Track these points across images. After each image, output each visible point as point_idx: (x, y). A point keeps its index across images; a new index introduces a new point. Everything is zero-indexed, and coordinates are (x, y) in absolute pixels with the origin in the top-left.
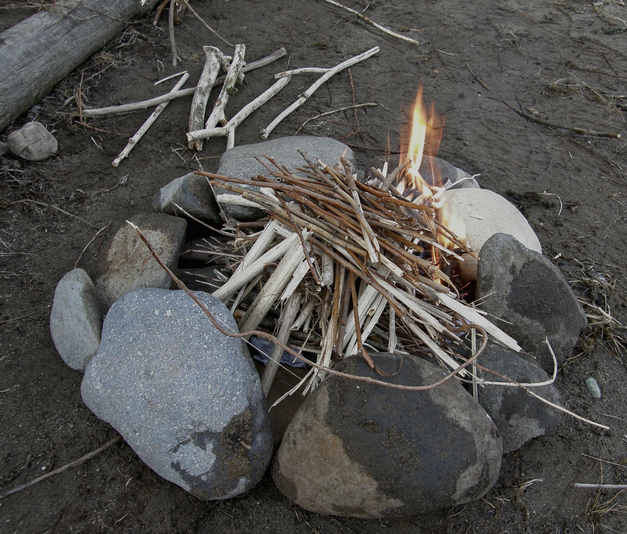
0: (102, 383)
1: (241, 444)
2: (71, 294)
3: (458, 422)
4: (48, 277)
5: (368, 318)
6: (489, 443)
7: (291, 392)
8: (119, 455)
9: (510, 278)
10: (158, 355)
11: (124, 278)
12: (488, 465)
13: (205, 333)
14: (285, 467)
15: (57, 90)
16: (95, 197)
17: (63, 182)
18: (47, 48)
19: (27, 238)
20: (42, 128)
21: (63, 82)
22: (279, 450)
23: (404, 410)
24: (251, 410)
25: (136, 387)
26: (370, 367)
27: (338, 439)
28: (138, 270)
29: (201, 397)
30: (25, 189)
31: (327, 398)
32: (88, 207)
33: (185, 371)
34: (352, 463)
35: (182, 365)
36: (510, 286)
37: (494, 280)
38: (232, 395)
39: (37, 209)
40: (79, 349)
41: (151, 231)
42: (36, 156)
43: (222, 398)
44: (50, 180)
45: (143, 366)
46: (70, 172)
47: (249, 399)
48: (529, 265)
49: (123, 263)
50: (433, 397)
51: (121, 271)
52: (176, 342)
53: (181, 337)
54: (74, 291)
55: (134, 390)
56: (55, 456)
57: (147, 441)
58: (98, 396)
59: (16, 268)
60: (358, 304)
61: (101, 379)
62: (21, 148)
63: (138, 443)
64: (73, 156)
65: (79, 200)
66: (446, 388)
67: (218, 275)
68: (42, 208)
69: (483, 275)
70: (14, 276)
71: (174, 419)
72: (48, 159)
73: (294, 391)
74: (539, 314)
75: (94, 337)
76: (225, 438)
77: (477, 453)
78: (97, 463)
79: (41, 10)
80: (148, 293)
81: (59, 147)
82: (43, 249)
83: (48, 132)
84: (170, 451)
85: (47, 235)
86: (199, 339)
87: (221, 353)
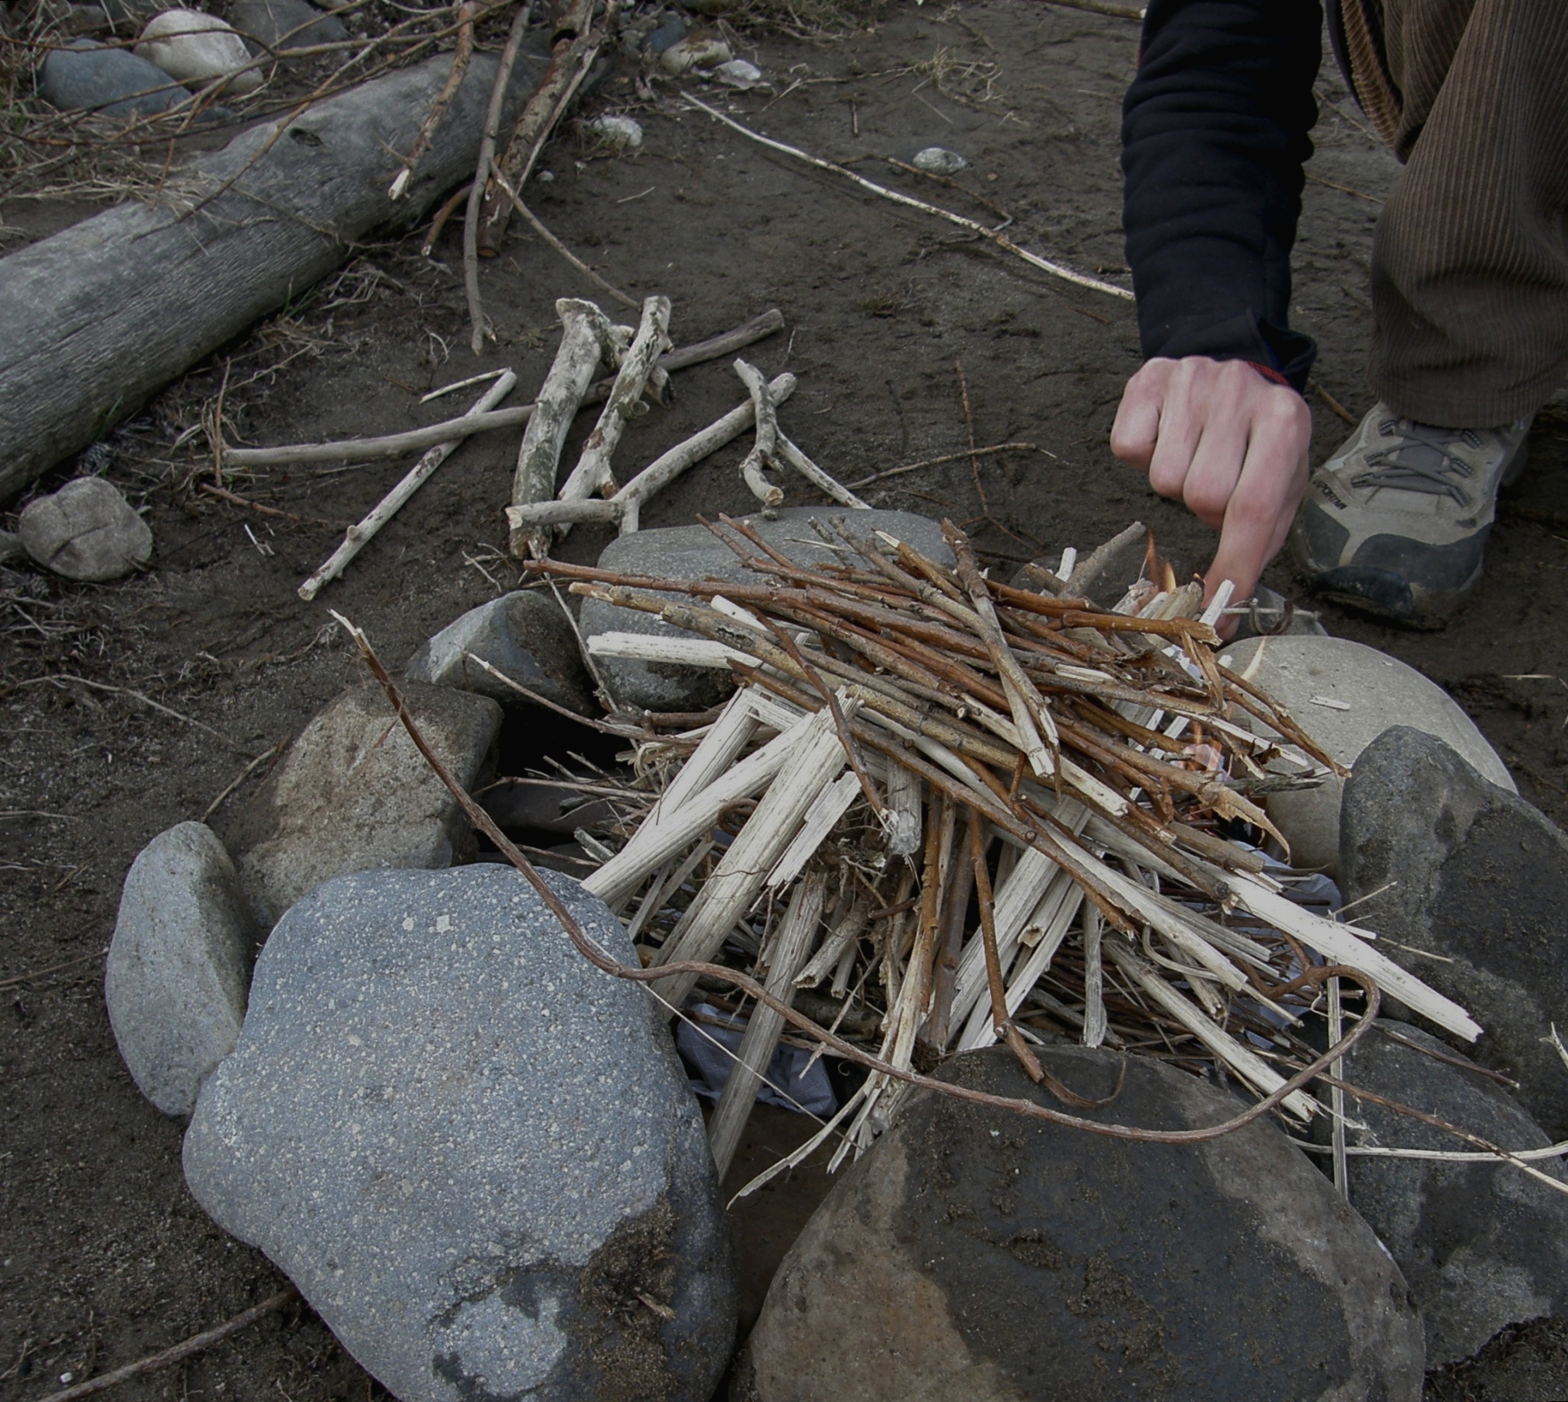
0: (243, 1129)
1: (641, 1303)
2: (167, 887)
3: (1293, 1254)
4: (109, 876)
5: (1023, 951)
6: (1386, 1324)
7: (795, 1159)
8: (284, 1346)
9: (1438, 851)
10: (407, 1040)
11: (319, 848)
12: (1384, 1388)
13: (547, 976)
14: (773, 1378)
15: (158, 407)
16: (246, 674)
17: (162, 637)
18: (135, 291)
19: (57, 775)
20: (114, 496)
21: (174, 389)
22: (755, 1329)
23: (1133, 1208)
24: (673, 1203)
25: (341, 1134)
26: (1030, 1078)
27: (934, 1287)
28: (359, 827)
29: (529, 1158)
30: (57, 649)
31: (902, 1164)
32: (227, 701)
33: (484, 1082)
34: (976, 1361)
35: (474, 1067)
36: (1437, 875)
37: (1392, 854)
38: (623, 1155)
39: (88, 701)
40: (185, 1050)
42: (89, 568)
43: (589, 1164)
44: (127, 631)
45: (362, 1073)
46: (183, 612)
47: (670, 1171)
48: (1491, 818)
49: (319, 809)
50: (1218, 1176)
51: (312, 830)
52: (460, 1003)
53: (476, 988)
54: (175, 879)
55: (333, 1144)
56: (100, 1347)
57: (367, 1293)
58: (231, 1166)
59: (22, 851)
60: (993, 906)
61: (240, 1118)
62: (53, 542)
63: (339, 1302)
64: (191, 573)
65: (205, 681)
66: (1255, 1153)
67: (588, 845)
68: (101, 701)
69: (1360, 840)
70: (16, 871)
71: (446, 1224)
72: (125, 577)
73: (802, 1156)
74: (1526, 962)
75: (225, 1010)
76: (597, 1284)
77: (1352, 1350)
78: (219, 1369)
79: (127, 199)
80: (386, 874)
81: (154, 550)
82: (98, 805)
83: (127, 506)
84: (431, 1322)
85: (112, 769)
86: (529, 991)
87: (591, 1032)
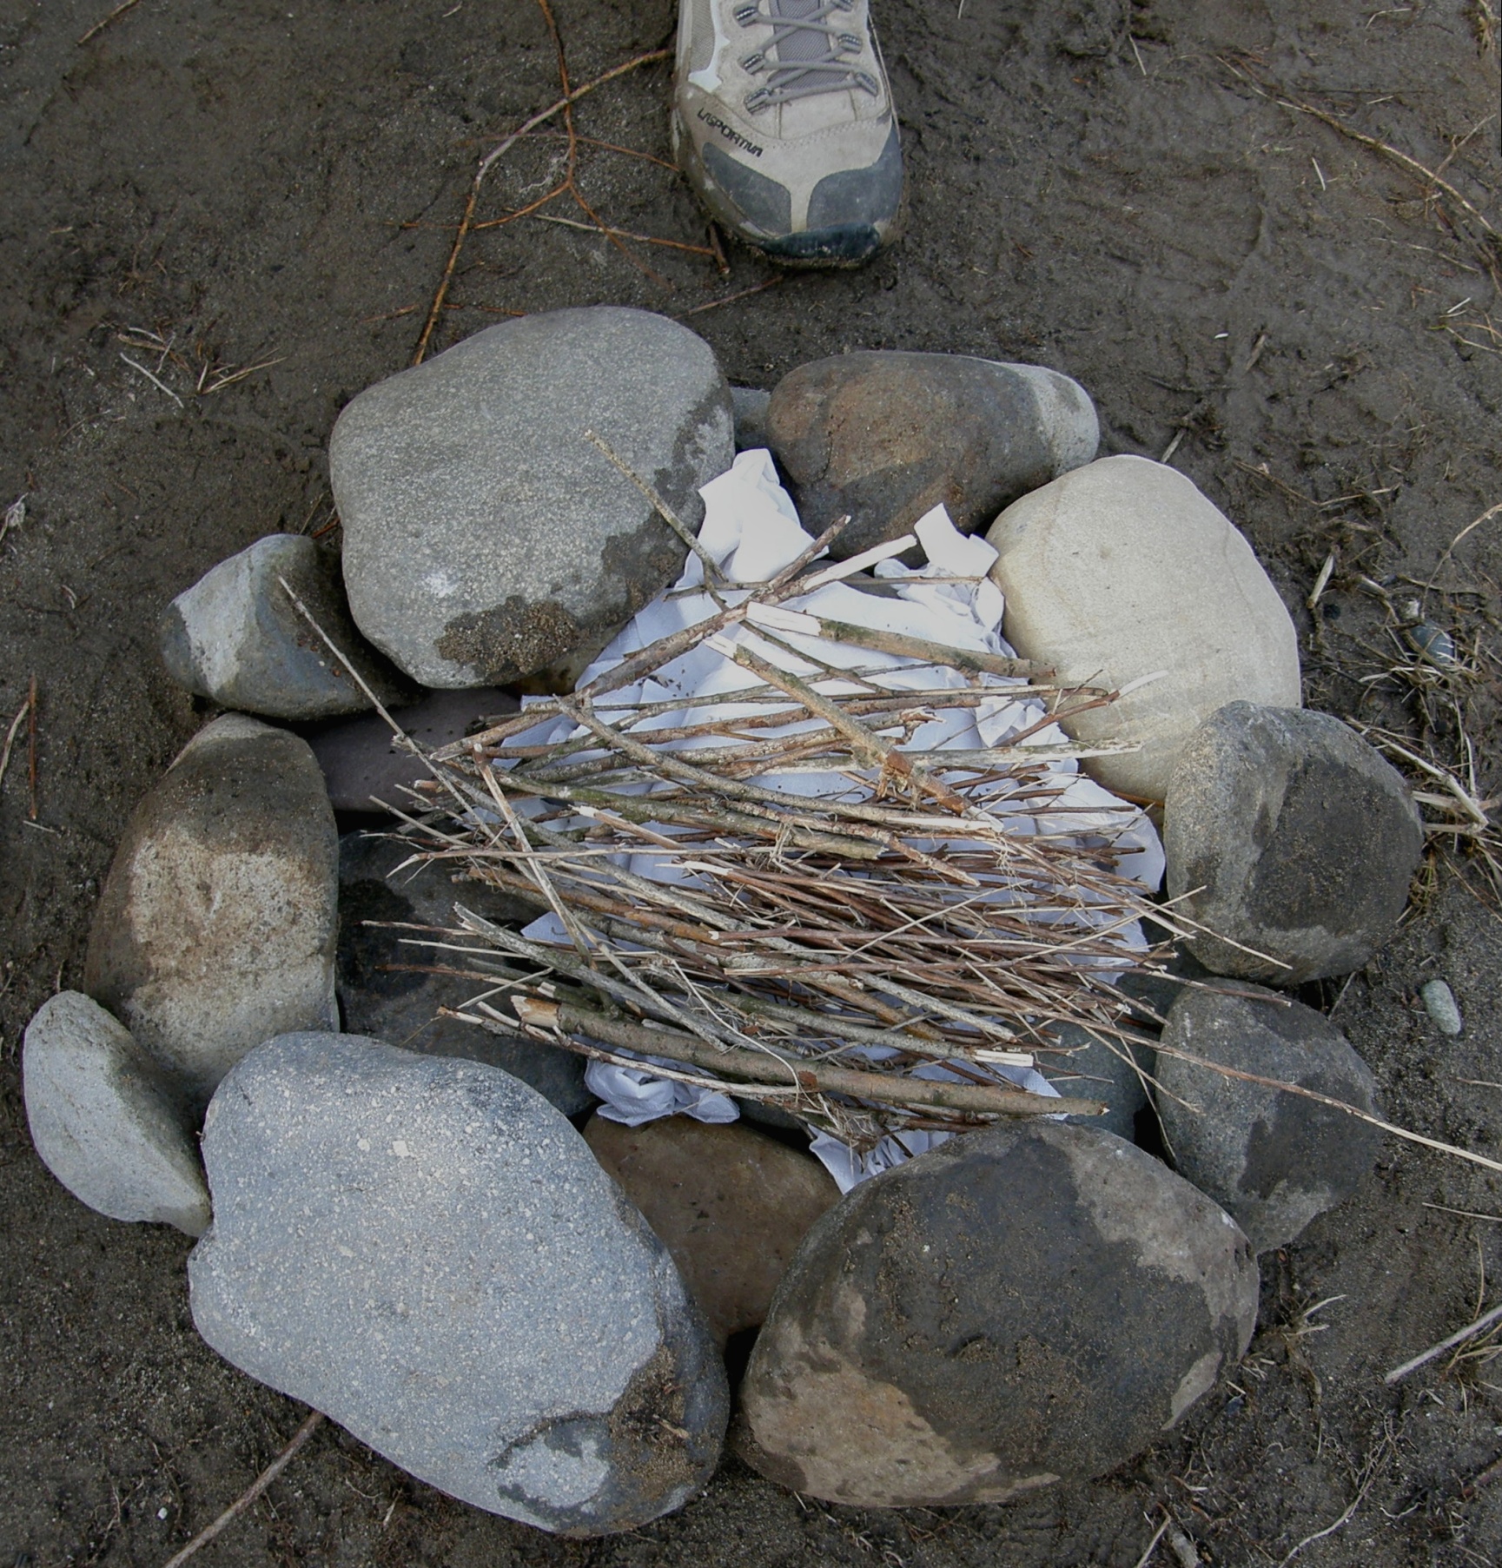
0: (260, 1323)
1: (661, 1427)
2: (81, 1080)
8: (337, 1445)
10: (403, 1261)
11: (206, 996)
13: (521, 1204)
14: (770, 1436)
24: (670, 1346)
25: (364, 1340)
27: (900, 1392)
28: (243, 974)
29: (548, 1354)
31: (860, 1306)
33: (491, 1302)
35: (479, 1288)
38: (623, 1330)
40: (139, 1194)
41: (245, 856)
43: (598, 1346)
45: (366, 1287)
47: (663, 1325)
49: (188, 949)
50: (1104, 1232)
51: (192, 977)
52: (444, 1230)
53: (457, 1217)
54: (87, 1074)
56: (177, 1477)
57: (425, 1449)
58: (259, 1352)
61: (253, 1314)
63: (399, 1451)
71: (486, 1404)
75: (179, 1179)
76: (624, 1422)
84: (489, 1466)
86: (509, 1219)
87: (575, 1247)
